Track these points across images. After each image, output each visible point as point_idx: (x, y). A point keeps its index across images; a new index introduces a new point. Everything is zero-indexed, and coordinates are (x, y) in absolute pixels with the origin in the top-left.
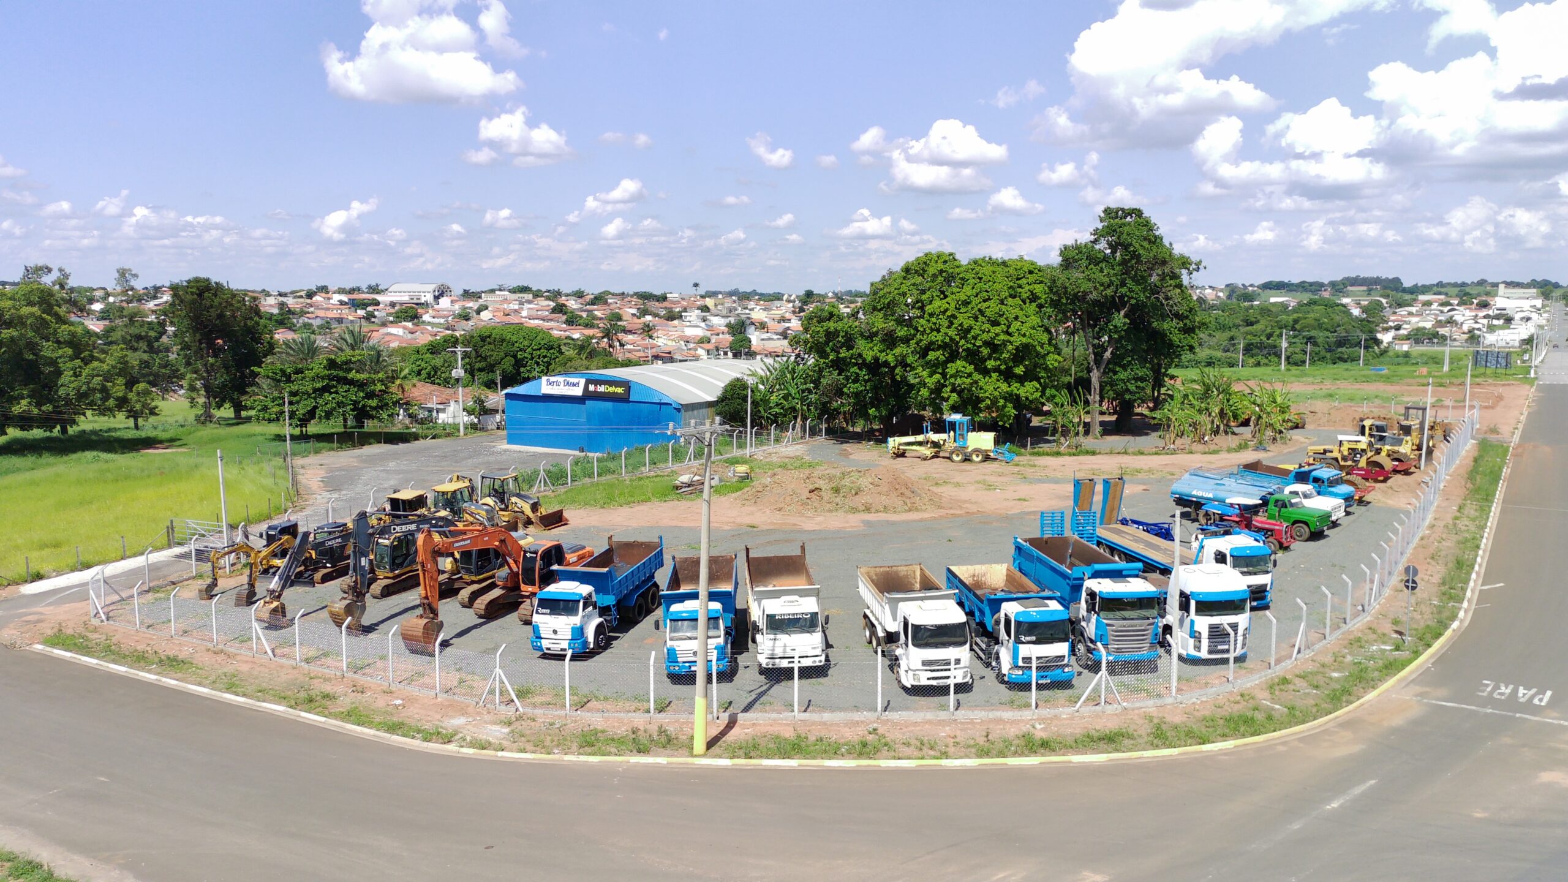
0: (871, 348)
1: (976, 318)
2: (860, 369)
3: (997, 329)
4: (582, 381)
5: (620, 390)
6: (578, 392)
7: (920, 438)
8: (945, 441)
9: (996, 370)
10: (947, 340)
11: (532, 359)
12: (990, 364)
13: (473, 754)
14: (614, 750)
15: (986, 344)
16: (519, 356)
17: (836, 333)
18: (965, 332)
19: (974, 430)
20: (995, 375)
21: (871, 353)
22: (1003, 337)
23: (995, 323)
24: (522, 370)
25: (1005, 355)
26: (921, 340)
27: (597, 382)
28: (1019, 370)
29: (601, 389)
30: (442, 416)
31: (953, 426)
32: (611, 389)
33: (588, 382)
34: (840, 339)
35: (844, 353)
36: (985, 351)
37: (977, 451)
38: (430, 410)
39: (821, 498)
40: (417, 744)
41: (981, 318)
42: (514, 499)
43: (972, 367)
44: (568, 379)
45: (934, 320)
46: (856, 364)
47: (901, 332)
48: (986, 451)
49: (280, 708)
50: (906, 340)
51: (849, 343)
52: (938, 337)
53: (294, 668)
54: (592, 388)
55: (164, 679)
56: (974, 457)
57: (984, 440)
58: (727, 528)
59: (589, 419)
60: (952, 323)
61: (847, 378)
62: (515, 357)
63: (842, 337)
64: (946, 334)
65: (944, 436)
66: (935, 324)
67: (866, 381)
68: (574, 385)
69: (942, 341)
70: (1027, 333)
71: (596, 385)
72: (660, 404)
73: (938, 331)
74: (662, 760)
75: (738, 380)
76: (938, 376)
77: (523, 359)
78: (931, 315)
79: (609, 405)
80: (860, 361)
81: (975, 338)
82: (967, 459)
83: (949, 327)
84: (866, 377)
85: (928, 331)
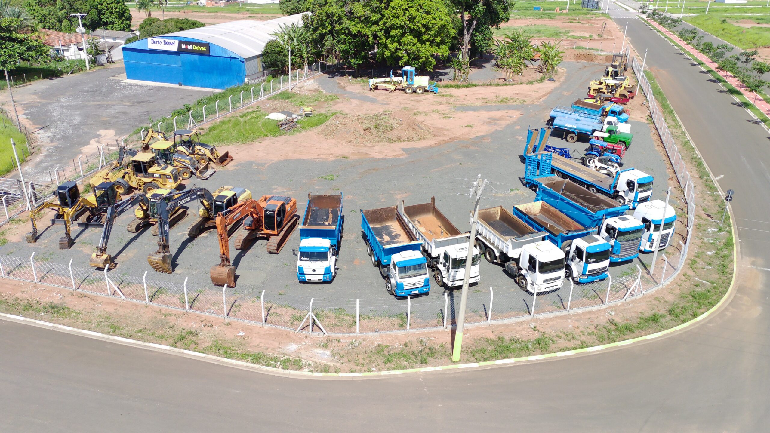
0: (355, 25)
1: (418, 10)
2: (346, 36)
3: (429, 17)
4: (177, 42)
5: (203, 49)
6: (175, 48)
7: (388, 79)
8: (401, 81)
9: (428, 40)
10: (403, 24)
11: (108, 9)
12: (425, 37)
13: (323, 377)
14: (406, 363)
15: (424, 26)
16: (99, 8)
17: (333, 14)
18: (412, 19)
19: (417, 75)
20: (428, 43)
21: (356, 29)
22: (433, 22)
23: (428, 13)
24: (102, 16)
25: (433, 32)
26: (386, 23)
27: (187, 43)
28: (438, 40)
29: (190, 47)
30: (66, 54)
31: (406, 73)
32: (197, 48)
33: (181, 43)
34: (335, 18)
35: (337, 27)
36: (423, 30)
37: (420, 87)
38: (58, 51)
39: (372, 133)
40: (279, 371)
41: (420, 10)
42: (198, 147)
43: (417, 40)
44: (166, 40)
45: (394, 11)
46: (343, 34)
47: (375, 17)
48: (424, 87)
49: (165, 348)
50: (376, 23)
51: (340, 21)
52: (396, 22)
53: (147, 307)
54: (183, 46)
55: (59, 326)
56: (418, 90)
57: (423, 81)
58: (331, 159)
59: (183, 64)
60: (405, 13)
61: (338, 41)
62: (97, 8)
63: (337, 17)
64: (403, 20)
65: (400, 78)
66: (395, 13)
67: (350, 43)
68: (171, 44)
69: (400, 24)
70: (444, 19)
71: (186, 45)
72: (231, 58)
73: (397, 17)
74: (439, 368)
75: (273, 41)
76: (396, 44)
77: (102, 10)
78: (393, 8)
79: (196, 57)
80: (347, 32)
81: (418, 22)
82: (415, 92)
83: (403, 16)
84: (350, 41)
85: (391, 18)
